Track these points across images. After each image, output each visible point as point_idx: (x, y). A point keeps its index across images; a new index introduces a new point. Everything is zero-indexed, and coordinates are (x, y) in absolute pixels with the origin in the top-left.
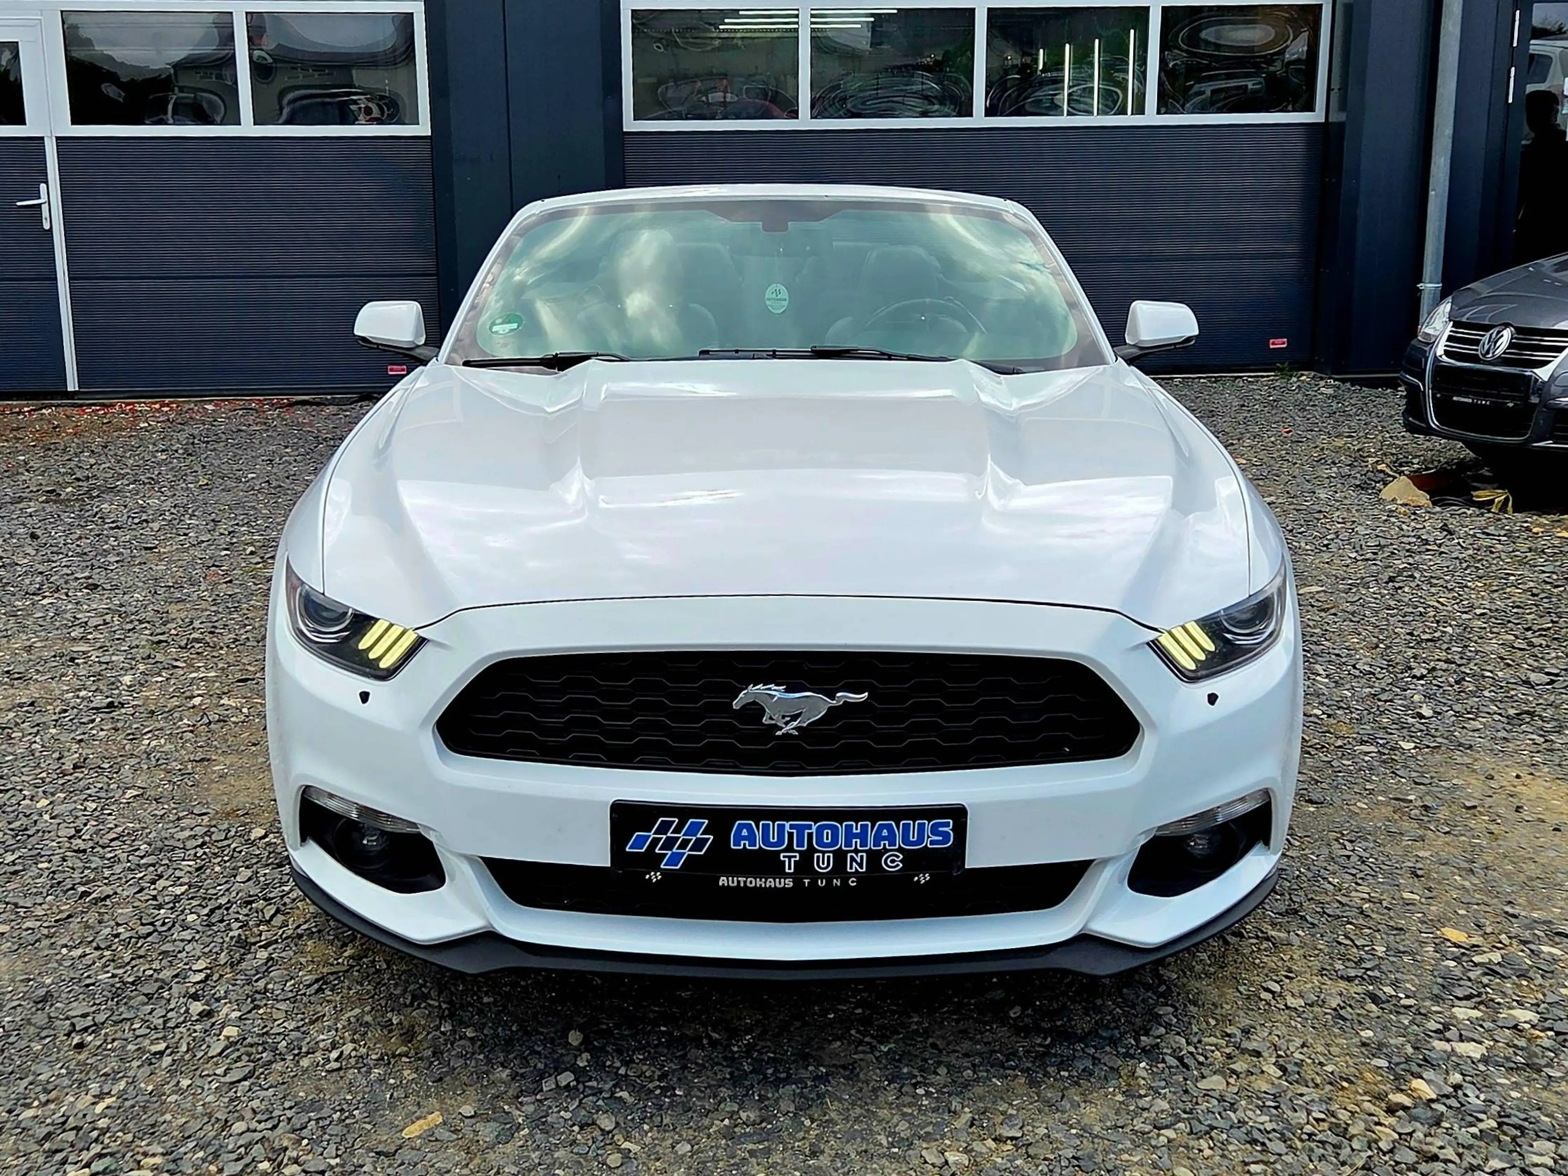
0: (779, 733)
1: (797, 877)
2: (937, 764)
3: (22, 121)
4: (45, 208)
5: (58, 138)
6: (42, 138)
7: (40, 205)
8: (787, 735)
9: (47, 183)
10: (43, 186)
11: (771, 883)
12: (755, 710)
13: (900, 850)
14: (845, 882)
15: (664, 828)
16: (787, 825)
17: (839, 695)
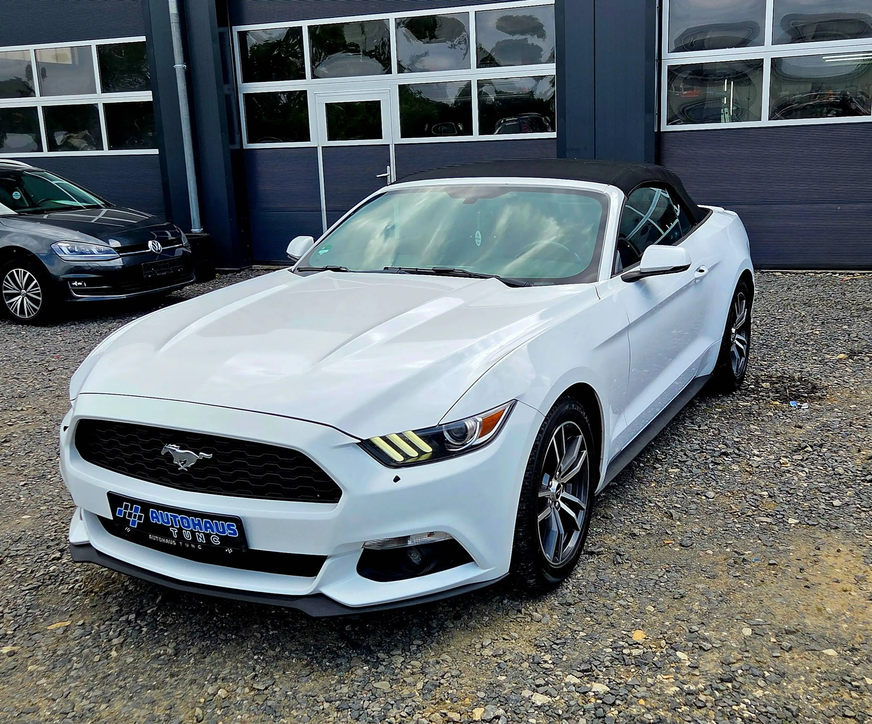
0: (179, 469)
1: (177, 540)
2: (250, 494)
3: (381, 137)
4: (389, 177)
5: (395, 145)
6: (389, 145)
7: (386, 177)
8: (183, 470)
9: (390, 166)
10: (388, 167)
11: (167, 541)
12: (169, 457)
13: (216, 534)
14: (196, 546)
15: (126, 507)
16: (169, 514)
17: (201, 453)
